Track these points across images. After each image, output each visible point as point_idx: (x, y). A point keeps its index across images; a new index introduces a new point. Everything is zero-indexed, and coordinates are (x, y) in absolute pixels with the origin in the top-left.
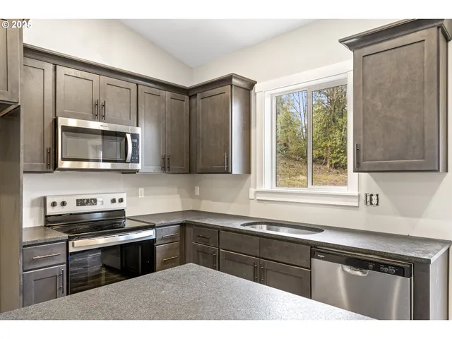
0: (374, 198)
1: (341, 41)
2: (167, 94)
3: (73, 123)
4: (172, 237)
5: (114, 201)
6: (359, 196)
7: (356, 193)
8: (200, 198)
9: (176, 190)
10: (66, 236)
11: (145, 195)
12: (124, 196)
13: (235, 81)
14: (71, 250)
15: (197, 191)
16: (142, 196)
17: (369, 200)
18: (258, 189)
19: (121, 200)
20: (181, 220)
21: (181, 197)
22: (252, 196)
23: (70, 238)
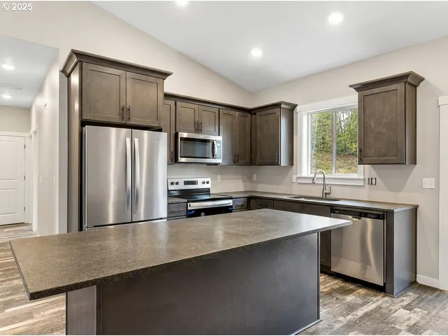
0: (374, 181)
1: (350, 86)
2: (237, 113)
3: (185, 135)
4: (242, 205)
5: (204, 183)
6: (364, 180)
7: (362, 177)
8: (256, 182)
9: (240, 177)
10: (186, 201)
11: (221, 179)
12: (209, 180)
13: (282, 106)
14: (189, 208)
15: (255, 177)
16: (219, 181)
17: (371, 182)
18: (299, 176)
19: (208, 183)
20: (247, 195)
21: (244, 181)
22: (294, 181)
23: (188, 202)
